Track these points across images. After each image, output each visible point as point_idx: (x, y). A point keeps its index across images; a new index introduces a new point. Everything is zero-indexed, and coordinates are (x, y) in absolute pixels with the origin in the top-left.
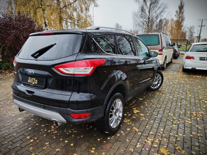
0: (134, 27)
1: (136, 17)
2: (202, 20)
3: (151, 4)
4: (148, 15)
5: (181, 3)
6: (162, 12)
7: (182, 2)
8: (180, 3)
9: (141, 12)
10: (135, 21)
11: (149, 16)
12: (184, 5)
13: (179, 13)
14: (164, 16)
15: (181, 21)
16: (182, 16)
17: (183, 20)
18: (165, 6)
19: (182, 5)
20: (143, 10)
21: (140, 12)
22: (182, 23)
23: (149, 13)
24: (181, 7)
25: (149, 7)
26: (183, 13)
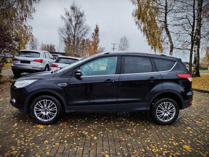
0: (60, 42)
1: (62, 34)
2: (114, 44)
3: (76, 24)
5: (97, 27)
6: (85, 32)
11: (75, 34)
12: (99, 29)
13: (95, 35)
14: (87, 36)
15: (97, 42)
16: (97, 38)
17: (98, 41)
18: (88, 28)
20: (68, 28)
21: (66, 30)
22: (98, 44)
23: (75, 32)
24: (97, 31)
25: (75, 26)
26: (98, 36)
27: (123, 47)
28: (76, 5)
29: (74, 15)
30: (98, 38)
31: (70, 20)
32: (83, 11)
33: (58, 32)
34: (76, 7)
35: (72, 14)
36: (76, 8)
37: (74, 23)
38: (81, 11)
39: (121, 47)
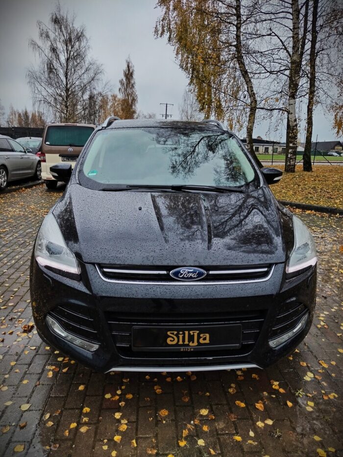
0: (34, 105)
1: (36, 83)
2: (167, 104)
3: (68, 60)
4: (65, 83)
5: (128, 66)
6: (93, 79)
7: (130, 65)
8: (126, 66)
9: (49, 74)
10: (36, 92)
11: (67, 84)
12: (133, 70)
13: (127, 85)
14: (97, 88)
15: (132, 103)
16: (132, 93)
17: (134, 100)
18: (98, 68)
19: (131, 71)
20: (51, 69)
21: (46, 73)
22: (133, 107)
23: (66, 78)
24: (129, 75)
25: (65, 65)
26: (133, 87)
27: (189, 112)
28: (64, 13)
29: (63, 38)
30: (133, 91)
31: (54, 50)
32: (82, 26)
33: (28, 80)
34: (65, 17)
35: (57, 34)
36: (65, 20)
37: (63, 58)
38: (77, 26)
39: (187, 112)
